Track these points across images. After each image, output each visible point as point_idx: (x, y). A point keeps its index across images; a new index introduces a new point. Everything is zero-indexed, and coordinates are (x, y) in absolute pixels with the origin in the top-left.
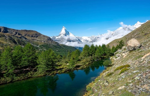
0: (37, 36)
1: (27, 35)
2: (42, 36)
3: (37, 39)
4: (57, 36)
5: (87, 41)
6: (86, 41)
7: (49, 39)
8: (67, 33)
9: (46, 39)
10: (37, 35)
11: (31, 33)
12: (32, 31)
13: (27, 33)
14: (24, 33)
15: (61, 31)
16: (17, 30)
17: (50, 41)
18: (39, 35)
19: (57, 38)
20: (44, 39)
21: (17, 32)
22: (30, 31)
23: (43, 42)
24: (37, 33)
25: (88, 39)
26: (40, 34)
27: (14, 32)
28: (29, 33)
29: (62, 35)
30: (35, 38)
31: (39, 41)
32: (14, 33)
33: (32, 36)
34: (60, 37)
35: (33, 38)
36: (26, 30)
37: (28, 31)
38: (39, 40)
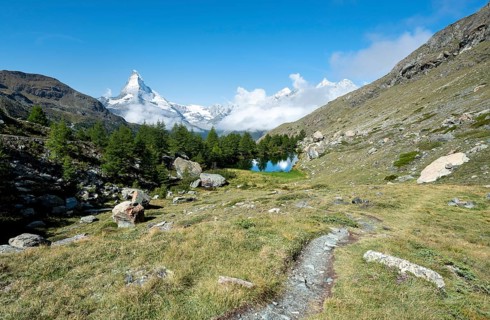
0: (61, 96)
1: (26, 89)
2: (75, 94)
3: (60, 103)
4: (113, 99)
5: (201, 118)
6: (198, 117)
7: (99, 106)
8: (145, 89)
9: (89, 104)
10: (60, 91)
11: (40, 85)
12: (43, 78)
13: (23, 81)
14: (14, 81)
15: (127, 83)
17: (102, 114)
18: (66, 92)
19: (112, 102)
20: (82, 105)
22: (35, 75)
23: (79, 112)
24: (59, 84)
25: (203, 113)
26: (68, 90)
28: (32, 83)
29: (129, 96)
30: (52, 101)
31: (68, 110)
33: (43, 95)
34: (121, 101)
35: (45, 100)
36: (20, 73)
37: (30, 75)
38: (67, 107)
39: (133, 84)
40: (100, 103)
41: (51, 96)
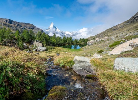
1: (26, 27)
3: (33, 30)
4: (47, 30)
5: (69, 35)
6: (68, 35)
8: (54, 27)
9: (40, 31)
11: (29, 26)
12: (30, 24)
14: (24, 25)
16: (19, 23)
20: (38, 31)
21: (19, 24)
22: (28, 24)
23: (37, 33)
24: (33, 26)
25: (69, 34)
26: (35, 27)
27: (16, 23)
28: (27, 25)
29: (50, 29)
32: (17, 25)
33: (30, 28)
34: (48, 30)
37: (27, 24)
38: (35, 31)
39: (52, 26)
40: (42, 31)
41: (31, 29)
